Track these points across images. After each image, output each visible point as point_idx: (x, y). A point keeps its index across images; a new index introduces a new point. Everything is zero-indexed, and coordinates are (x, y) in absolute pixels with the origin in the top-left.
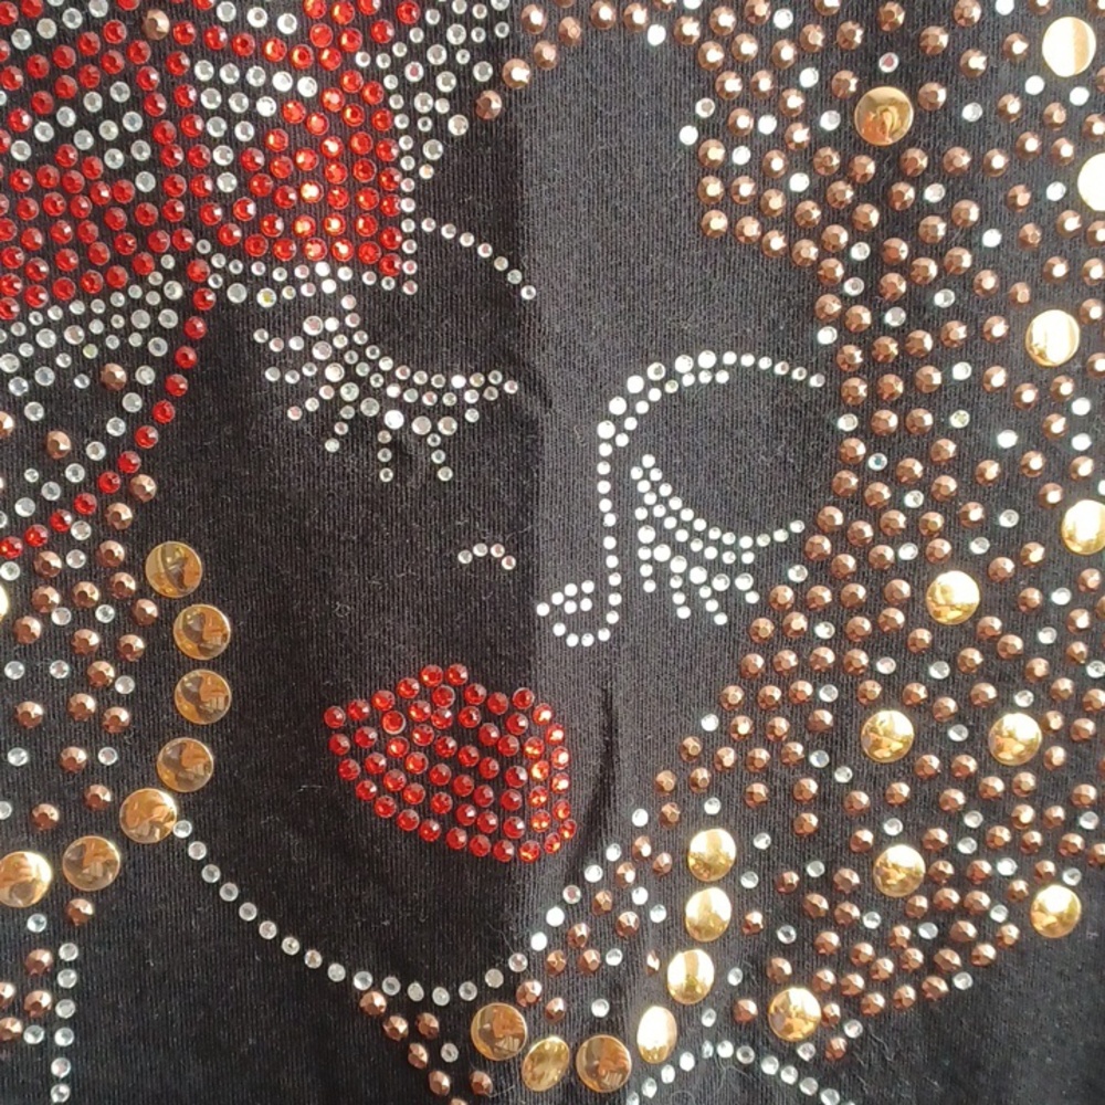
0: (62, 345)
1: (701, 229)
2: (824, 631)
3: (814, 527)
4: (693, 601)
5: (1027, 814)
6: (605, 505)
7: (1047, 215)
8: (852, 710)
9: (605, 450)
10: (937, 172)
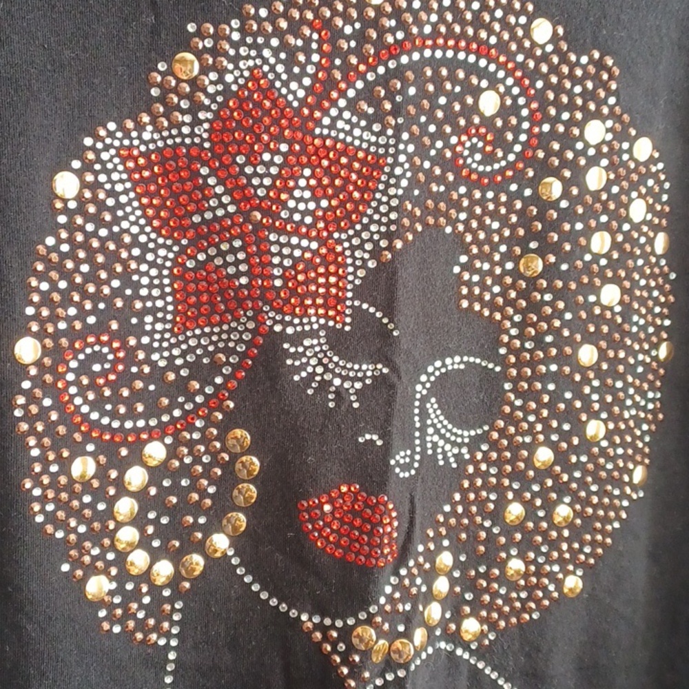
0: (199, 345)
1: (459, 306)
2: (493, 471)
3: (492, 428)
4: (445, 458)
5: (565, 546)
6: (417, 419)
7: (588, 307)
8: (502, 503)
9: (418, 396)
10: (550, 288)
